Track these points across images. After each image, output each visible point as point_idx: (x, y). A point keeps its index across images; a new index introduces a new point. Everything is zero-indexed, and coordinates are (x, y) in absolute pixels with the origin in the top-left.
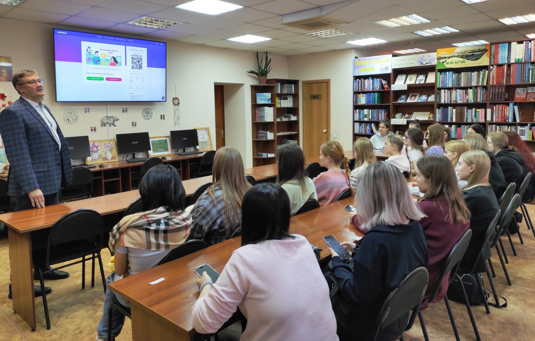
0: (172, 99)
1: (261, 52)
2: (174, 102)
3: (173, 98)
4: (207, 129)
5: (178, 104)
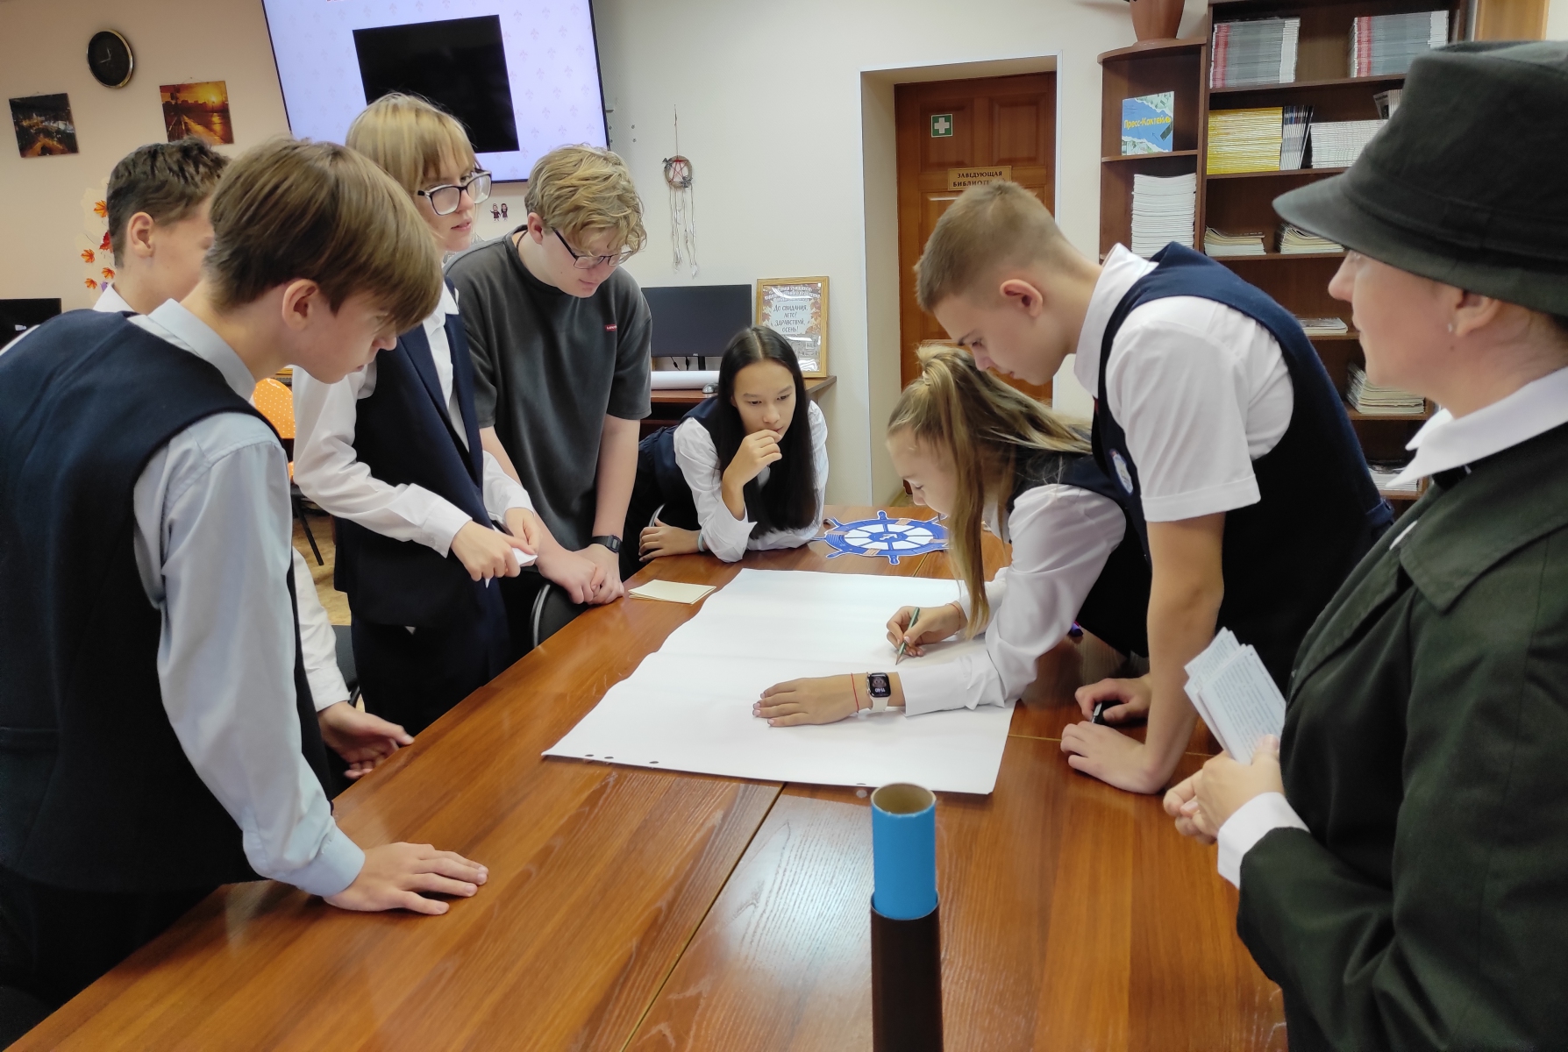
0: (664, 165)
2: (671, 174)
3: (665, 160)
4: (819, 288)
5: (686, 183)
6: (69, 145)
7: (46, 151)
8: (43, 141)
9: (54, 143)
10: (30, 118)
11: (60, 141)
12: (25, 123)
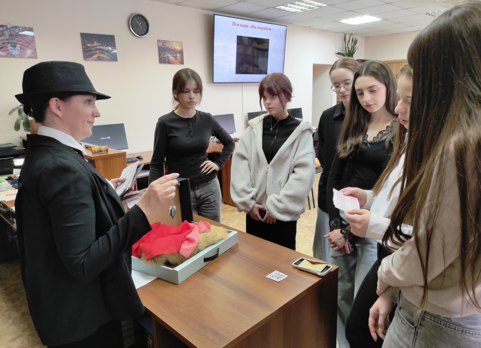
1: (348, 34)
7: (99, 59)
8: (99, 54)
10: (93, 43)
12: (89, 45)
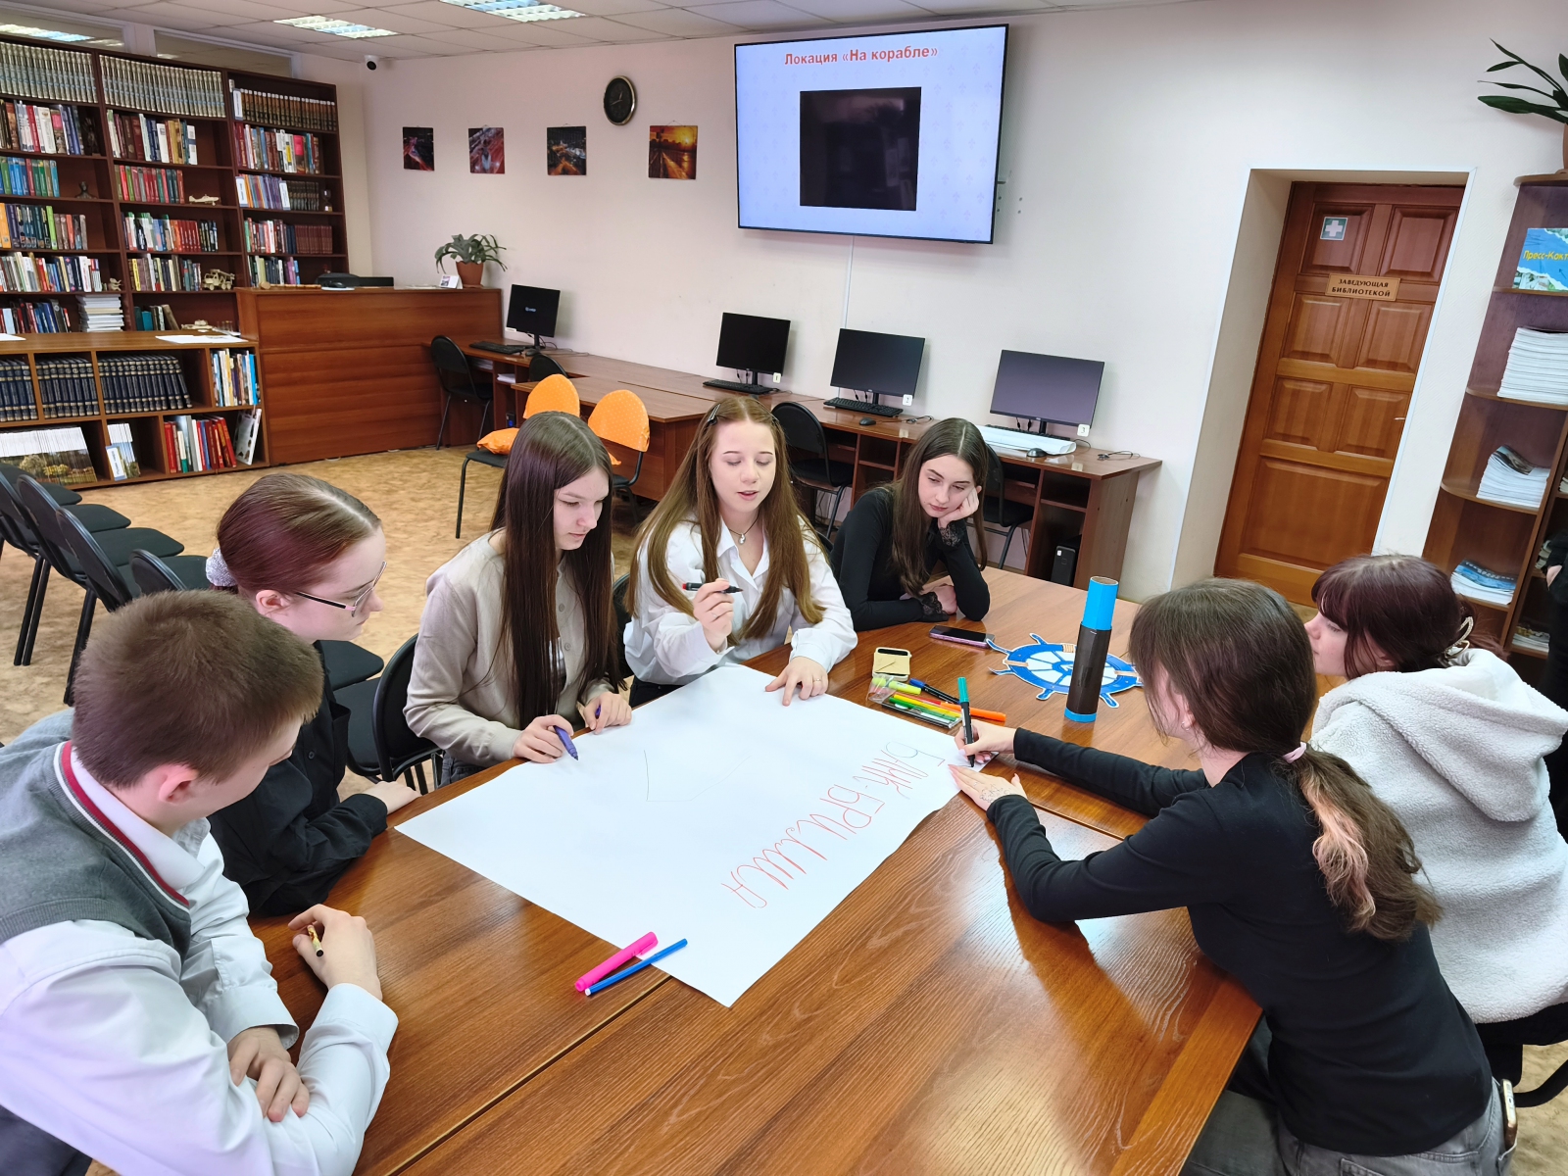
6: (581, 168)
7: (565, 172)
8: (564, 163)
9: (571, 166)
10: (558, 144)
11: (576, 165)
12: (554, 148)
